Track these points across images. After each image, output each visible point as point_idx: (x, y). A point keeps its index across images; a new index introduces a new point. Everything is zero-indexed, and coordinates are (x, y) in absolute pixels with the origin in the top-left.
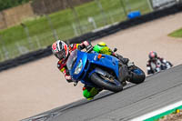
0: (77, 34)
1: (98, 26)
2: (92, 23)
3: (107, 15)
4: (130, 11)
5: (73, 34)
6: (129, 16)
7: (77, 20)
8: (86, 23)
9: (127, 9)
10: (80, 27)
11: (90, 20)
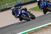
0: (3, 8)
1: (9, 6)
2: (7, 5)
3: (11, 3)
4: (18, 2)
5: (2, 8)
6: (18, 4)
7: (3, 4)
8: (6, 5)
9: (17, 2)
10: (4, 6)
11: (7, 4)
